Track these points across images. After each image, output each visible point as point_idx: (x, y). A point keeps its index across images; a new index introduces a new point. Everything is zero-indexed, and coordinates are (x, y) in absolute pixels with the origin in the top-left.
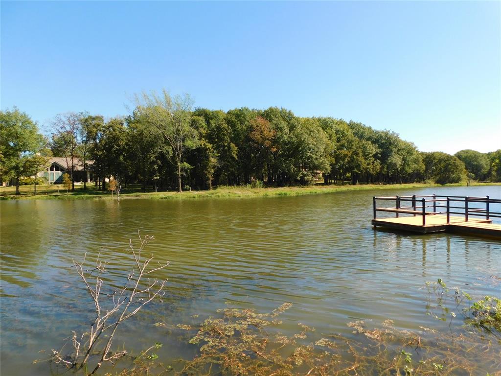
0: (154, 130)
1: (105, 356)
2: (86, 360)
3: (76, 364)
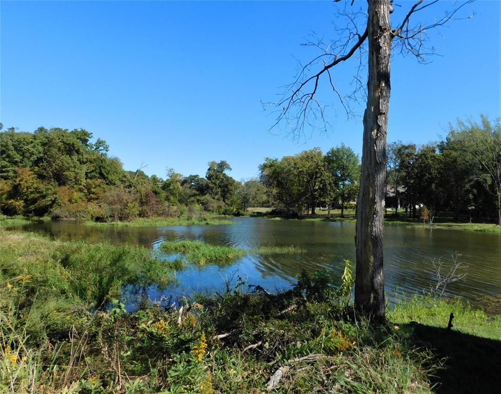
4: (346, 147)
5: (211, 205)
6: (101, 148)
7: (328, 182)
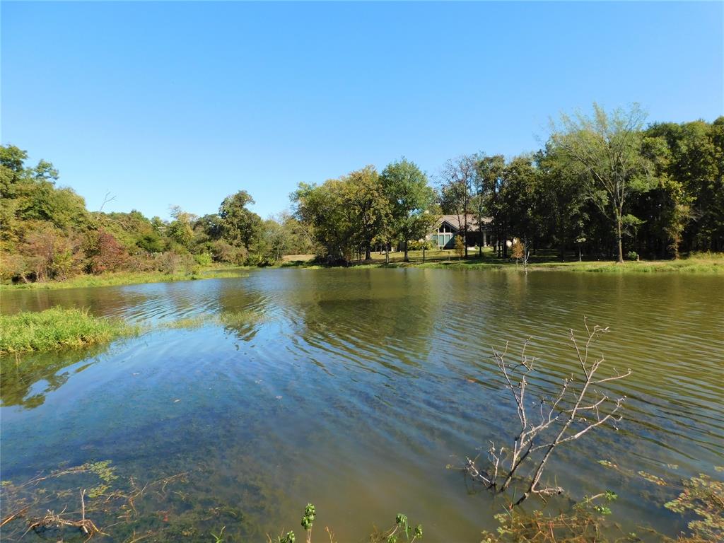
0: (578, 167)
1: (534, 486)
2: (507, 483)
3: (495, 485)
4: (409, 161)
5: (226, 253)
6: (46, 174)
7: (383, 213)
